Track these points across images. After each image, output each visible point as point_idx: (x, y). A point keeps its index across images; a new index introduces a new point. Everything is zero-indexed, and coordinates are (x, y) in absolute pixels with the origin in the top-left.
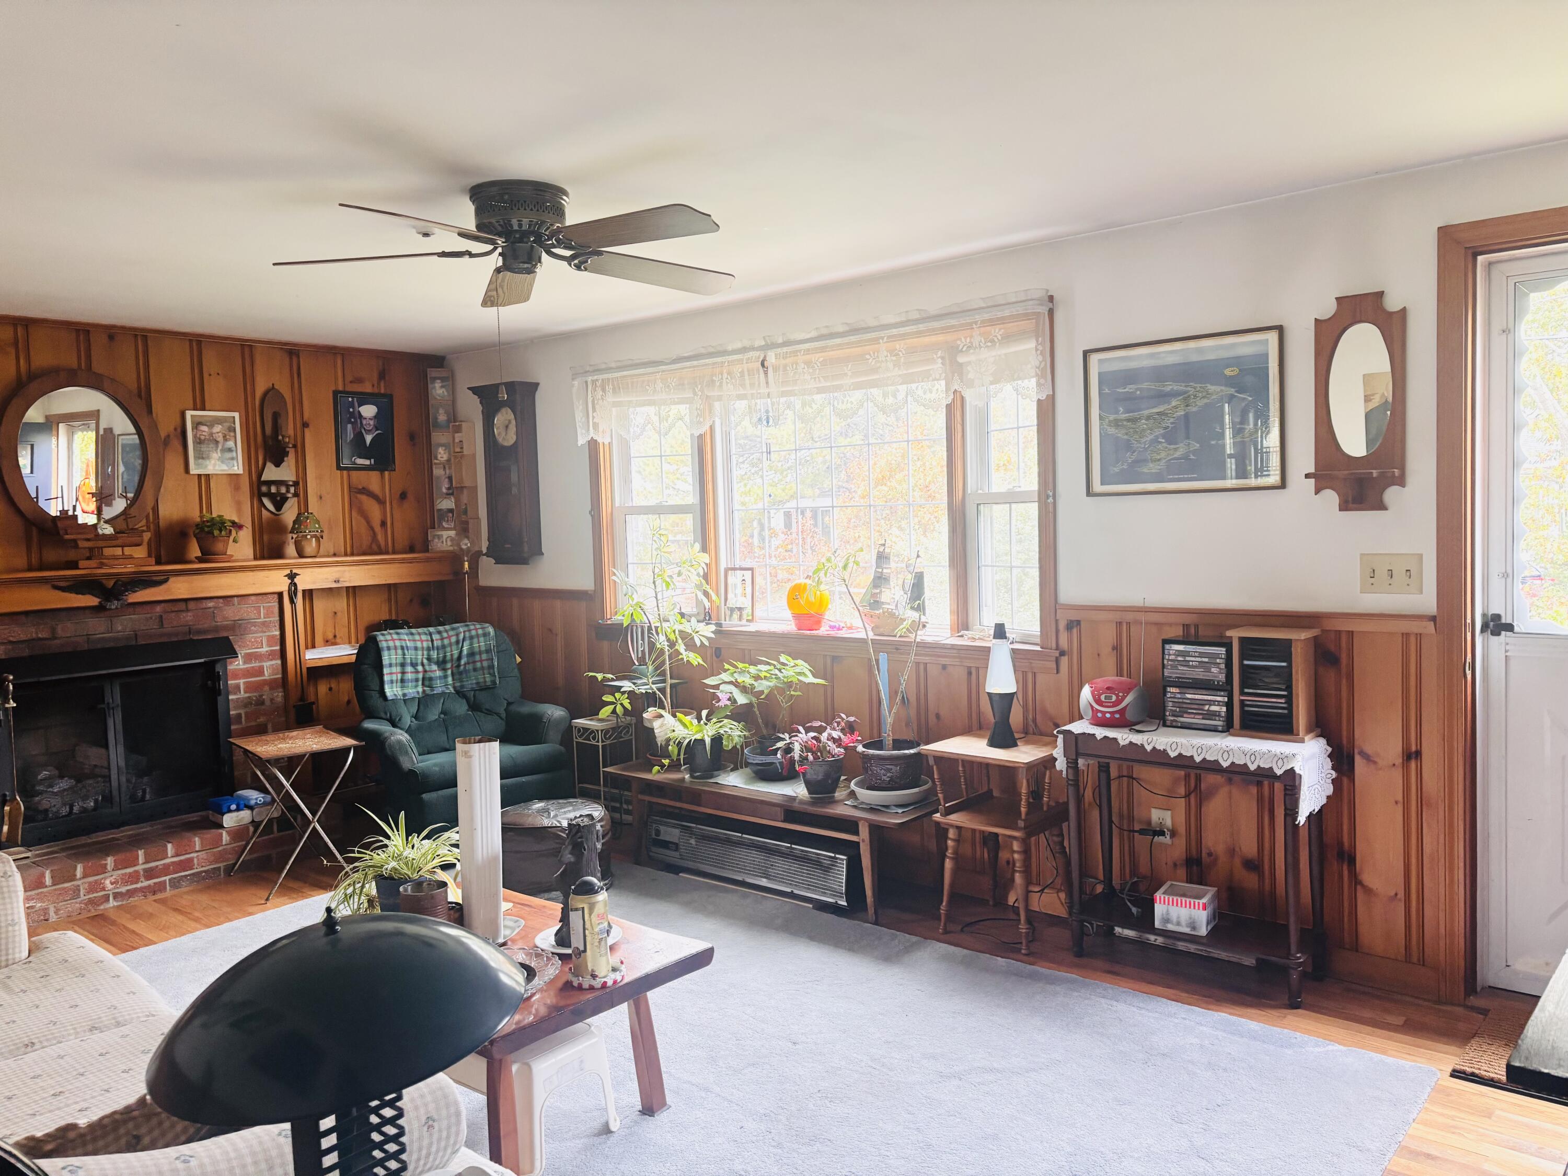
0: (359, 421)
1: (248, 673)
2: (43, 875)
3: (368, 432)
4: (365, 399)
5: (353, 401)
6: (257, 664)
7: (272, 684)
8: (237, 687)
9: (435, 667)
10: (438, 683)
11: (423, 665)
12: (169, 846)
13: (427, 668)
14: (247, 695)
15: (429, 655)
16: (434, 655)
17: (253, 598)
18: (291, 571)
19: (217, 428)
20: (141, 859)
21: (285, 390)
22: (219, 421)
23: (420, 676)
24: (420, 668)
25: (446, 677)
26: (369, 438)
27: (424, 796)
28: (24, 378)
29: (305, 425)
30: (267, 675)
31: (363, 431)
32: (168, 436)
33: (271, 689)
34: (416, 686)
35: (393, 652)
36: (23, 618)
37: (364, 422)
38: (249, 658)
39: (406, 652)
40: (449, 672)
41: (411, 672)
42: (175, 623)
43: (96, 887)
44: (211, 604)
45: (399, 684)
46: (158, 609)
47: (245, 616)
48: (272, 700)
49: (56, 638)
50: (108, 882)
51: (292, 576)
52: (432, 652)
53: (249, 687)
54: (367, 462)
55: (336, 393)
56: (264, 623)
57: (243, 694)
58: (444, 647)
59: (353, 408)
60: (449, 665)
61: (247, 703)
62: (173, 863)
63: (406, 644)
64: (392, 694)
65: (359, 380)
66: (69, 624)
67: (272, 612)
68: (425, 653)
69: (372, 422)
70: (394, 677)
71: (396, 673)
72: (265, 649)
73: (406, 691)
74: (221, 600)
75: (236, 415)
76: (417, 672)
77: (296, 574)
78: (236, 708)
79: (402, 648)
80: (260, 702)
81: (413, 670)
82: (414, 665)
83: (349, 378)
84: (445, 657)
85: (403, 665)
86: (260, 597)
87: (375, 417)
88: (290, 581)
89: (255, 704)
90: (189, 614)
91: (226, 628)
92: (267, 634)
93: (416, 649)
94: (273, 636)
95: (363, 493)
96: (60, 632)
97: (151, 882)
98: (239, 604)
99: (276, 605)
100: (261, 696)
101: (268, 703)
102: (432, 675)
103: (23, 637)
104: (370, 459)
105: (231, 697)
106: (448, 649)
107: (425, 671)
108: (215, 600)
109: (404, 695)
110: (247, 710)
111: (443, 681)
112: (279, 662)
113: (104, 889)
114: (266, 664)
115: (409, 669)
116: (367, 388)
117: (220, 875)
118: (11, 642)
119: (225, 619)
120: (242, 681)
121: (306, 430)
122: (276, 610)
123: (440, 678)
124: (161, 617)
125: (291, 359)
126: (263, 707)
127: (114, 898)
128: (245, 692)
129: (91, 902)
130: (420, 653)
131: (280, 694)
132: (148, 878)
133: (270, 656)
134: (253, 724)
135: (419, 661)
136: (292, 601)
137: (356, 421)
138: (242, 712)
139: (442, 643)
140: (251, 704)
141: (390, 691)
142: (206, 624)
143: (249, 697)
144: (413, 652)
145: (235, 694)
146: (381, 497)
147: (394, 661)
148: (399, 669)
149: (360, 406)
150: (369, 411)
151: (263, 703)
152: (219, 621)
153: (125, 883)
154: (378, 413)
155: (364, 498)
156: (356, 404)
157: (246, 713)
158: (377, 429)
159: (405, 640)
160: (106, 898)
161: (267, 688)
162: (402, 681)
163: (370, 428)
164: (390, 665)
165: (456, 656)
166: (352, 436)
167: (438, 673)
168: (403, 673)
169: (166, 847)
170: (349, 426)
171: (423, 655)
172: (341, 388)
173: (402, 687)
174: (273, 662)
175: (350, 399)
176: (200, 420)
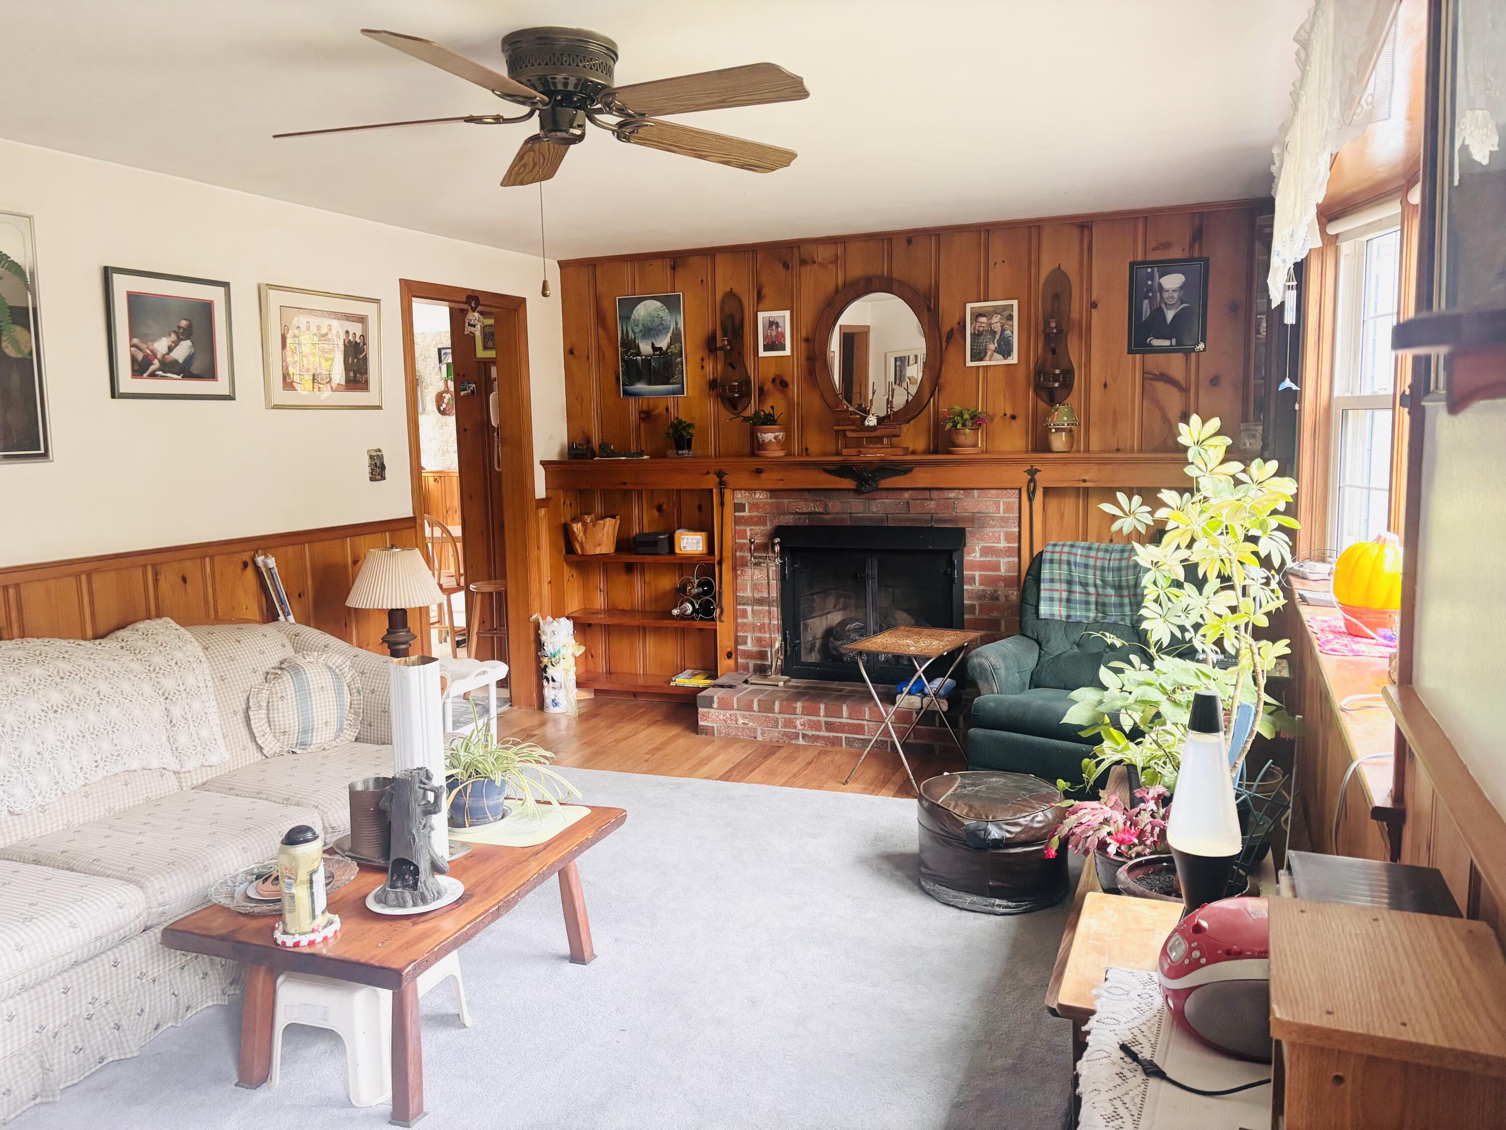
0: (1158, 295)
1: (983, 566)
2: (752, 701)
3: (1169, 307)
4: (1167, 267)
5: (1153, 272)
6: (994, 559)
7: (1008, 581)
8: (973, 578)
9: (1110, 591)
10: (1112, 611)
11: (1095, 586)
12: (845, 708)
13: (1100, 590)
14: (982, 588)
15: (1102, 576)
16: (1109, 577)
17: (993, 492)
18: (1032, 466)
19: (996, 319)
20: (822, 712)
21: (1071, 267)
22: (996, 311)
23: (1093, 599)
24: (1092, 590)
25: (1122, 605)
26: (1170, 315)
27: (972, 730)
28: (840, 287)
29: (1094, 305)
30: (1003, 571)
31: (1163, 306)
32: (952, 330)
33: (1005, 586)
34: (1088, 610)
35: (1056, 566)
36: (806, 493)
37: (1166, 295)
38: (985, 551)
39: (1073, 568)
40: (1126, 600)
41: (1080, 593)
42: (920, 511)
43: (789, 723)
44: (952, 494)
45: (1064, 603)
46: (907, 495)
47: (983, 509)
48: (1006, 597)
49: (827, 513)
50: (798, 722)
51: (1032, 472)
52: (1106, 573)
53: (984, 580)
54: (1167, 343)
55: (1132, 264)
56: (1002, 518)
57: (977, 586)
58: (1119, 569)
59: (1152, 279)
60: (1125, 592)
61: (981, 596)
62: (848, 724)
63: (1076, 559)
64: (1048, 612)
65: (1167, 246)
66: (838, 503)
67: (1012, 508)
68: (1098, 573)
69: (1176, 295)
70: (1056, 595)
71: (1060, 591)
72: (1003, 544)
73: (1073, 613)
74: (962, 492)
75: (1015, 303)
76: (1088, 593)
77: (1037, 471)
78: (969, 598)
79: (1069, 563)
80: (994, 597)
81: (1082, 590)
82: (1085, 585)
83: (1152, 244)
84: (1120, 581)
85: (1070, 582)
86: (1001, 491)
87: (1181, 288)
88: (1029, 477)
89: (990, 599)
90: (933, 503)
91: (964, 519)
92: (1006, 529)
93: (1086, 566)
94: (1012, 533)
95: (1160, 380)
96: (830, 508)
97: (831, 734)
98: (979, 497)
99: (1017, 500)
100: (995, 591)
101: (1002, 599)
102: (1107, 600)
103: (805, 510)
104: (1170, 338)
105: (966, 587)
106: (1124, 573)
107: (1098, 594)
108: (957, 491)
109: (1068, 617)
110: (981, 602)
111: (1118, 609)
112: (1016, 559)
113: (795, 727)
114: (1003, 561)
115: (1077, 588)
116: (1176, 253)
117: (887, 748)
118: (797, 513)
119: (966, 511)
120: (977, 574)
121: (1094, 312)
122: (1016, 506)
123: (1115, 605)
124: (908, 503)
125: (1082, 233)
126: (997, 602)
127: (803, 738)
128: (980, 584)
129: (786, 734)
130: (1091, 572)
131: (1015, 593)
132: (828, 730)
133: (1007, 552)
134: (985, 617)
135: (1091, 581)
136: (1031, 500)
137: (1154, 296)
138: (976, 603)
139: (1120, 564)
140: (985, 597)
141: (1044, 610)
142: (945, 515)
143: (983, 590)
144: (1082, 570)
145: (970, 584)
146: (1183, 384)
147: (1057, 577)
148: (1064, 586)
149: (1160, 277)
150: (1172, 282)
151: (997, 598)
152: (959, 512)
153: (811, 728)
154: (1185, 284)
155: (1160, 385)
156: (1157, 275)
157: (980, 605)
158: (1182, 302)
159: (1076, 555)
160: (796, 736)
161: (1002, 584)
162: (1068, 600)
163: (1174, 301)
164: (1052, 581)
165: (1132, 583)
166: (1148, 313)
167: (1113, 600)
168: (1070, 591)
169: (842, 707)
170: (1146, 302)
171: (1095, 575)
172: (1140, 258)
173: (1068, 608)
174: (1011, 559)
175: (1149, 270)
176: (981, 311)
